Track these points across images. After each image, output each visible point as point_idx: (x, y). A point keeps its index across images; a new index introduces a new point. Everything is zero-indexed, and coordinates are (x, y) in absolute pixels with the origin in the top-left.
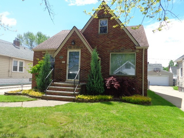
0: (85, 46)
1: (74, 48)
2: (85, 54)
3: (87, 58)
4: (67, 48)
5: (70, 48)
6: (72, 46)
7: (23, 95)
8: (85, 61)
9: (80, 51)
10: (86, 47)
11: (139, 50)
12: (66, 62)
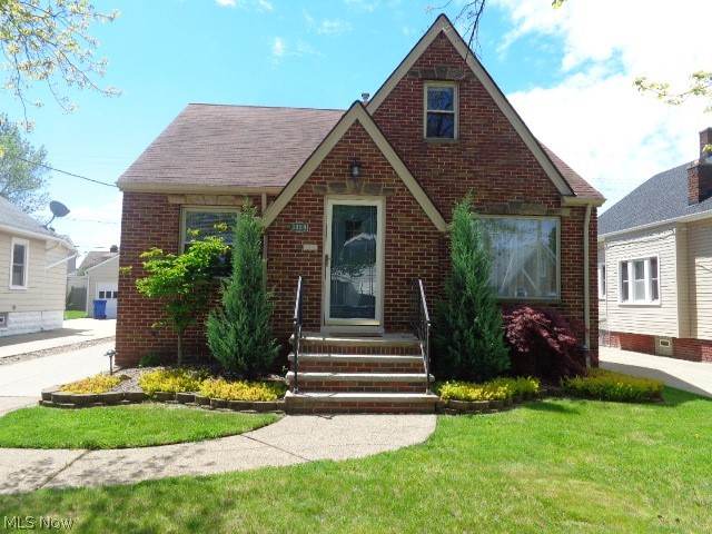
0: (404, 188)
1: (357, 191)
2: (402, 218)
3: (412, 233)
4: (325, 189)
5: (340, 189)
6: (349, 184)
7: (155, 400)
8: (407, 245)
9: (379, 203)
10: (408, 190)
11: (569, 210)
12: (321, 249)
